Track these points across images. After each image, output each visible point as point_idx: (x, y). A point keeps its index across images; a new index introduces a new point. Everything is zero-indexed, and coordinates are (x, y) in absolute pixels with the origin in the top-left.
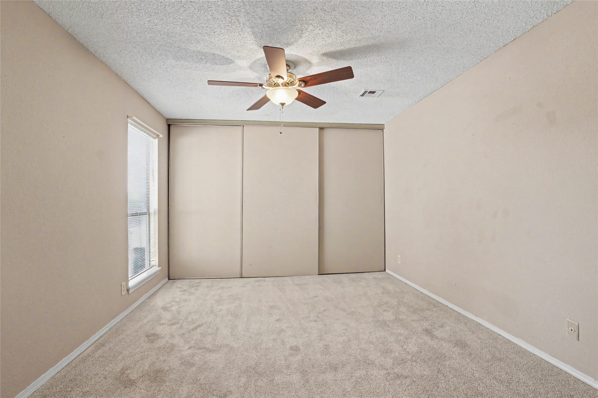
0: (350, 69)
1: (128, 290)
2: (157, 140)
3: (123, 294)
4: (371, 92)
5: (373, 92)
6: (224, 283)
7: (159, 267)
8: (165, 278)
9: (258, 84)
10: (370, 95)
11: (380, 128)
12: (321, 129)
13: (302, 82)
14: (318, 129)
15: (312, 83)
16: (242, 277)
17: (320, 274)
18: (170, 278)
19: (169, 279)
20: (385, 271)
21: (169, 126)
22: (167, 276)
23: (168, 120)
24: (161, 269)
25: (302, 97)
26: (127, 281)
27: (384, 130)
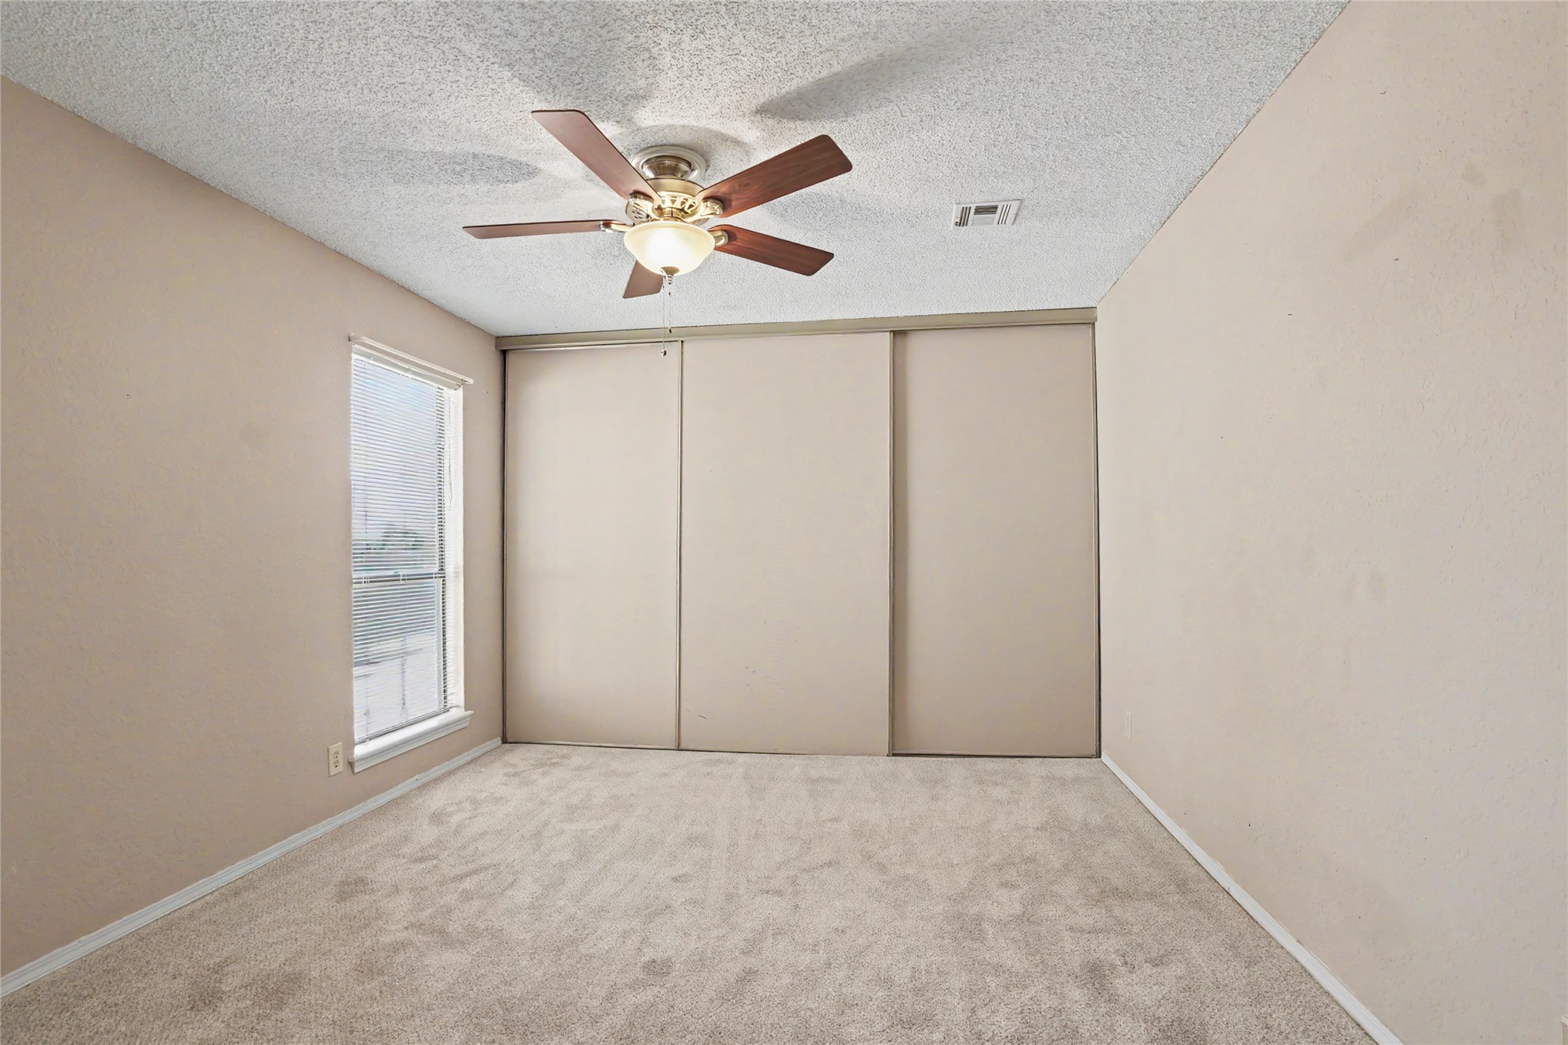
0: (824, 143)
1: (351, 764)
2: (460, 392)
3: (332, 774)
4: (979, 210)
5: (992, 209)
6: (621, 761)
7: (466, 710)
8: (493, 737)
9: (601, 223)
10: (988, 218)
11: (1083, 320)
12: (899, 334)
13: (711, 200)
14: (888, 336)
15: (743, 200)
16: (680, 748)
17: (894, 755)
18: (506, 739)
19: (505, 741)
20: (1099, 755)
21: (504, 353)
22: (501, 734)
23: (499, 340)
24: (471, 715)
25: (744, 245)
26: (351, 744)
27: (1096, 324)
